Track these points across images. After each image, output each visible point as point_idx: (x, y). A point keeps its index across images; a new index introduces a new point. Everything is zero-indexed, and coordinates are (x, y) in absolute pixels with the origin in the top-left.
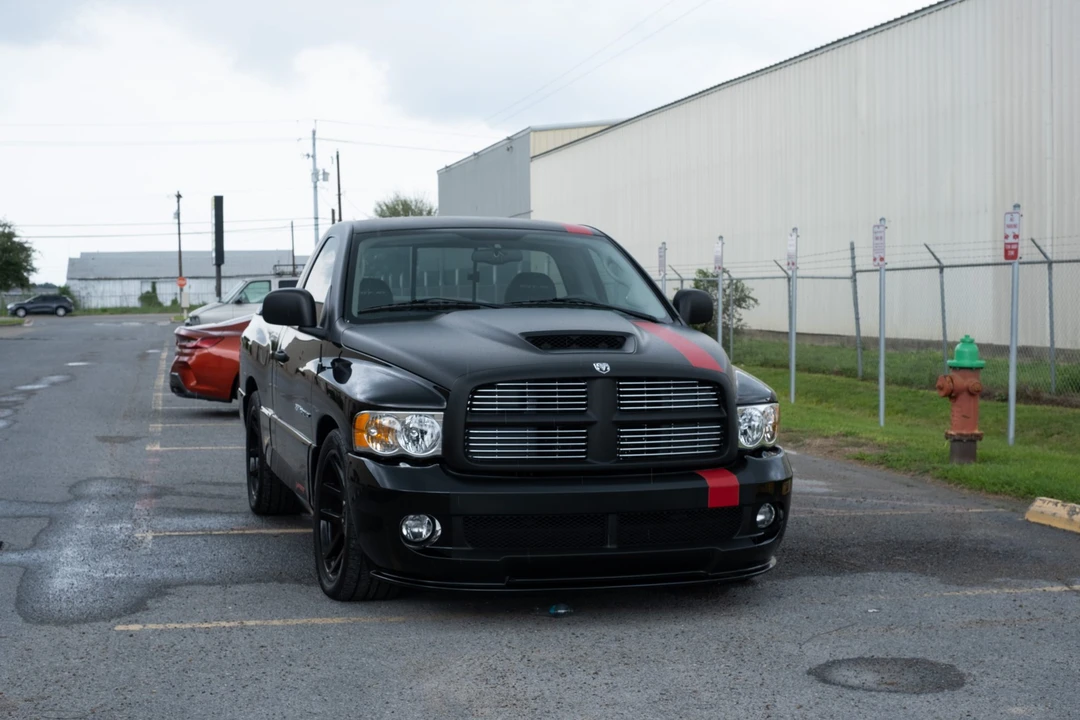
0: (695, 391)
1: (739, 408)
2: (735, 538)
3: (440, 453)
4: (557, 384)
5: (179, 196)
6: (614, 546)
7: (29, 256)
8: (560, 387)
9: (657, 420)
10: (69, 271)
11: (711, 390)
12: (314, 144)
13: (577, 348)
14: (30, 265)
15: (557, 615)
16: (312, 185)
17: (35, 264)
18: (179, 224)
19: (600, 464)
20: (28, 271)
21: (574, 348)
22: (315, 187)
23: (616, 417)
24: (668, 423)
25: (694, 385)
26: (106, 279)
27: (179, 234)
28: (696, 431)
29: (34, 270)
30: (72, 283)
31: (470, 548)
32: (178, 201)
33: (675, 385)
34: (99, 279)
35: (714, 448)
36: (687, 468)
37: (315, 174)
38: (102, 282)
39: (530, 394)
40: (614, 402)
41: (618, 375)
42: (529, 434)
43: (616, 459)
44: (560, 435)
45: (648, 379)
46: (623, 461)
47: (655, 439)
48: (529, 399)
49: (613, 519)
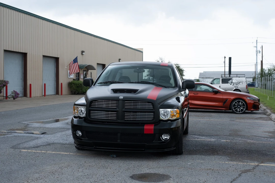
0: (146, 104)
1: (160, 109)
2: (154, 142)
3: (85, 116)
4: (110, 101)
5: (225, 57)
6: (119, 141)
7: (183, 72)
8: (111, 102)
9: (135, 111)
10: (199, 76)
11: (152, 104)
12: (257, 44)
13: (126, 93)
14: (183, 74)
15: (114, 157)
16: (256, 54)
17: (184, 74)
18: (225, 64)
19: (119, 121)
20: (183, 76)
21: (125, 93)
22: (257, 55)
23: (123, 110)
24: (138, 112)
25: (146, 103)
26: (208, 78)
27: (225, 67)
28: (146, 114)
29: (184, 75)
30: (200, 79)
31: (87, 139)
32: (225, 59)
33: (140, 103)
34: (206, 78)
35: (152, 119)
36: (143, 123)
37: (257, 51)
38: (207, 79)
39: (104, 103)
40: (123, 106)
41: (125, 100)
42: (103, 113)
43: (124, 120)
44: (111, 113)
45: (133, 101)
46: (126, 121)
47: (134, 116)
48: (104, 105)
49: (119, 135)
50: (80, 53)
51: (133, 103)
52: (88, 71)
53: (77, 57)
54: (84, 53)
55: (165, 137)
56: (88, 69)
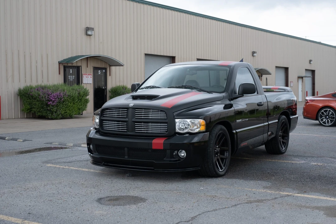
0: (159, 113)
1: (176, 120)
2: (164, 159)
3: (98, 127)
6: (127, 157)
8: (121, 110)
11: (165, 113)
19: (130, 133)
23: (134, 120)
24: (150, 122)
25: (159, 111)
28: (159, 125)
31: (97, 153)
33: (152, 111)
35: (166, 131)
39: (115, 112)
40: (134, 115)
41: (135, 108)
42: (114, 123)
43: (135, 132)
44: (121, 124)
45: (144, 109)
46: (136, 133)
47: (146, 127)
48: (115, 114)
49: (126, 149)
50: (251, 54)
51: (144, 111)
52: (262, 76)
53: (242, 59)
54: (255, 55)
55: (183, 154)
56: (261, 74)
